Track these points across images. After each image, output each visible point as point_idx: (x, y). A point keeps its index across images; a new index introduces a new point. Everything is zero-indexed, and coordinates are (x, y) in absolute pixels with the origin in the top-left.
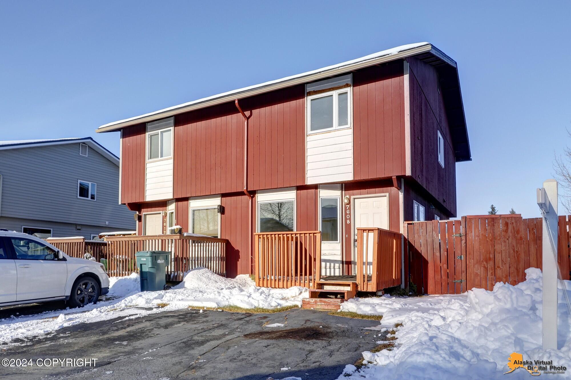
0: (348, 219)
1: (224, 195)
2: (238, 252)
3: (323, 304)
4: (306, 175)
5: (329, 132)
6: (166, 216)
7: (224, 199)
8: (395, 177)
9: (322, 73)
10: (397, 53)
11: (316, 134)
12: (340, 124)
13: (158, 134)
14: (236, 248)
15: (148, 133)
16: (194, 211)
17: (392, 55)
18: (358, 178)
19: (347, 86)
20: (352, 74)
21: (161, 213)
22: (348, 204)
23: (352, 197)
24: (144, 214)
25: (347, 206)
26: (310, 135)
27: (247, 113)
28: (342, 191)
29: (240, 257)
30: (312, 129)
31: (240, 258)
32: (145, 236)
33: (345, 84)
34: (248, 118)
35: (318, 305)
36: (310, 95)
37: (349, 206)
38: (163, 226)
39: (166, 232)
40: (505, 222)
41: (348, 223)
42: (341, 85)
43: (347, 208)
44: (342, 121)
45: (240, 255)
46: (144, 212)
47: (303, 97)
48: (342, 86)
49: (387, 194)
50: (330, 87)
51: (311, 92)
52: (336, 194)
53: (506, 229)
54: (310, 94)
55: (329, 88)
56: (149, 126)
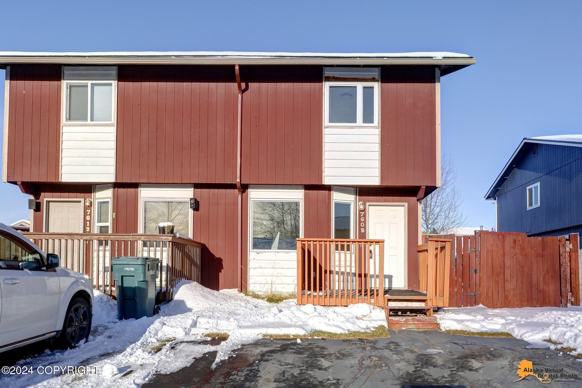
0: (363, 227)
1: (197, 186)
2: (220, 260)
3: (416, 322)
4: (323, 173)
5: (352, 128)
6: (91, 206)
7: (199, 190)
8: (425, 187)
9: (358, 59)
10: (441, 58)
11: (336, 127)
12: (365, 121)
13: (87, 86)
14: (217, 256)
15: (65, 81)
16: (146, 202)
17: (437, 58)
18: (386, 184)
19: (373, 80)
20: (380, 68)
21: (82, 202)
22: (362, 211)
23: (367, 204)
24: (47, 201)
25: (361, 213)
26: (327, 127)
27: (243, 85)
28: (356, 196)
29: (224, 267)
30: (330, 121)
31: (223, 269)
32: (48, 233)
33: (371, 77)
34: (243, 91)
35: (410, 324)
36: (329, 81)
37: (363, 213)
38: (85, 221)
39: (90, 229)
40: (513, 240)
41: (362, 232)
42: (367, 77)
43: (362, 215)
44: (368, 118)
45: (223, 264)
46: (45, 198)
47: (321, 81)
48: (368, 79)
49: (406, 204)
50: (354, 77)
51: (330, 77)
52: (349, 198)
53: (514, 246)
54: (328, 79)
55: (352, 77)
56: (66, 71)
